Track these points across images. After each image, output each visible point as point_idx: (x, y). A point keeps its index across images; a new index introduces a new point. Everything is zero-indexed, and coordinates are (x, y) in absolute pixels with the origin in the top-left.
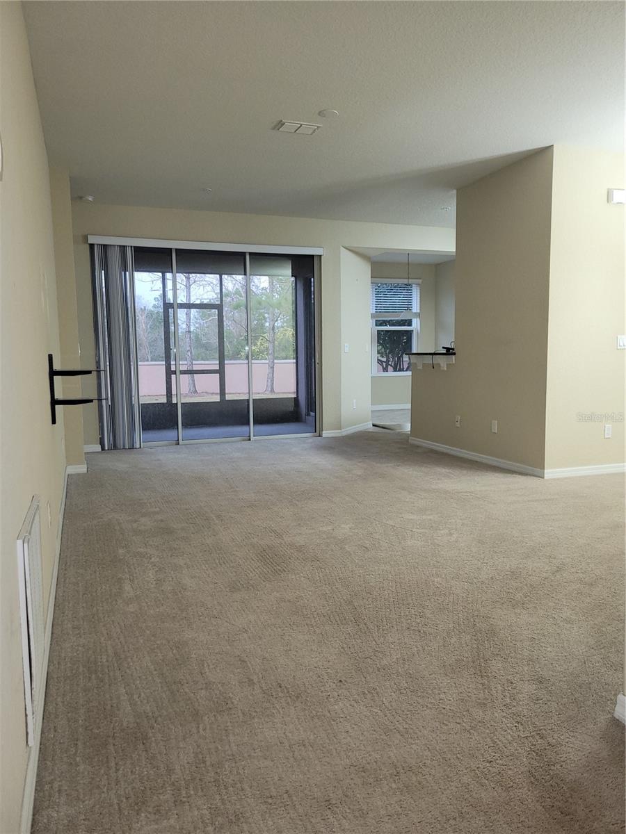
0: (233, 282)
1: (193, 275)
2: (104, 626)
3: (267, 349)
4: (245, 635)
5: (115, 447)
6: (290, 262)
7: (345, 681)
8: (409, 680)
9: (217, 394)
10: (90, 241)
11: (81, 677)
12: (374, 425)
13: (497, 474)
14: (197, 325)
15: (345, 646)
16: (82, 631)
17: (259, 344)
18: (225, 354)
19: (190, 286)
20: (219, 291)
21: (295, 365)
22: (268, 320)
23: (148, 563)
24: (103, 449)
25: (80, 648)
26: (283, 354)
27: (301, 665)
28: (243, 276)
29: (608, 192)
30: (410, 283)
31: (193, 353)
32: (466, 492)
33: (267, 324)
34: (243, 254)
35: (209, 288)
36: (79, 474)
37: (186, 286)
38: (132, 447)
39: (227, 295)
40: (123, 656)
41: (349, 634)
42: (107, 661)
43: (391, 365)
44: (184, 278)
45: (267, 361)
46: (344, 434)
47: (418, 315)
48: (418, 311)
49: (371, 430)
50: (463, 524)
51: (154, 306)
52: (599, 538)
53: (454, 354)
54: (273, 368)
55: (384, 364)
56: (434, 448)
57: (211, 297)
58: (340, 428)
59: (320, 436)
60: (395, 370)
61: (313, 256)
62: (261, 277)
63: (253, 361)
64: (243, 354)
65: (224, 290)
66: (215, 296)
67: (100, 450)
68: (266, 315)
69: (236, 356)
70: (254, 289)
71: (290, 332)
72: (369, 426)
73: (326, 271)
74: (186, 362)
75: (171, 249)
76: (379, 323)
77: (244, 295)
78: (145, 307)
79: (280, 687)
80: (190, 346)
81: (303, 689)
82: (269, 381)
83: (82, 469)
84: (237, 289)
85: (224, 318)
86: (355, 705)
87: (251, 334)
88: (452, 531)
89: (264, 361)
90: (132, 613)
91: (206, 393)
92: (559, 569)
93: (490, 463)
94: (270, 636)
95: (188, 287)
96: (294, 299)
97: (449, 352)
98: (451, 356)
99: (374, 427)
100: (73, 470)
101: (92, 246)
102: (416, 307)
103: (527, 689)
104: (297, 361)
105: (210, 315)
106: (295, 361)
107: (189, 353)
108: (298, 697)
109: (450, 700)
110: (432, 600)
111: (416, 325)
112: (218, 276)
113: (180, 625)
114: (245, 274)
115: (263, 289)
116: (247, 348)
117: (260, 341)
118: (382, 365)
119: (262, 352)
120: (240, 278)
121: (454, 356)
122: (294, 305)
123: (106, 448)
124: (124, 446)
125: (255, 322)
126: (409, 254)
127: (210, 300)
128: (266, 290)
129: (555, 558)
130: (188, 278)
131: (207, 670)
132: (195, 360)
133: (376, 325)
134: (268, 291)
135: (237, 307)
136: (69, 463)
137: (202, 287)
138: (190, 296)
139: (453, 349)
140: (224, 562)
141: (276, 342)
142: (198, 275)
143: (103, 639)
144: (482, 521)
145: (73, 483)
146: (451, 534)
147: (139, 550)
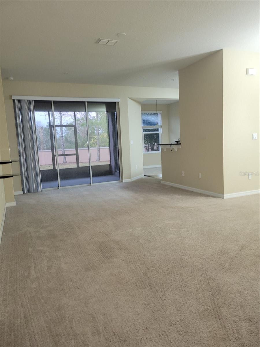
0: (80, 115)
1: (63, 112)
2: (20, 298)
3: (96, 142)
4: (94, 299)
5: (29, 192)
6: (105, 105)
7: (149, 328)
8: (182, 324)
9: (75, 163)
10: (13, 98)
11: (6, 334)
12: (145, 175)
13: (203, 198)
14: (66, 133)
15: (146, 303)
16: (8, 303)
17: (92, 140)
18: (78, 145)
19: (62, 117)
20: (74, 119)
21: (109, 149)
22: (96, 130)
23: (44, 256)
24: (24, 193)
25: (6, 314)
26: (103, 144)
27: (125, 318)
28: (85, 112)
29: (247, 70)
30: (157, 113)
31: (65, 145)
32: (191, 207)
33: (96, 132)
34: (84, 103)
35: (70, 117)
36: (11, 207)
37: (60, 117)
38: (37, 191)
39: (78, 120)
40: (29, 318)
41: (147, 294)
42: (20, 322)
43: (150, 148)
44: (59, 113)
45: (97, 148)
46: (133, 180)
47: (161, 127)
48: (161, 125)
49: (143, 178)
50: (193, 225)
51: (47, 126)
52: (256, 229)
53: (180, 144)
54: (99, 151)
55: (147, 148)
56: (173, 186)
57: (71, 121)
58: (130, 178)
59: (122, 182)
60: (152, 150)
61: (115, 102)
62: (92, 112)
63: (91, 148)
64: (86, 145)
65: (76, 118)
66: (73, 121)
67: (22, 193)
68: (95, 128)
69: (83, 146)
70: (89, 117)
71: (106, 135)
72: (142, 176)
73: (122, 109)
74: (61, 150)
75: (51, 101)
76: (145, 131)
77: (85, 120)
78: (43, 126)
79: (115, 335)
80: (63, 143)
81: (127, 335)
82: (98, 156)
83: (13, 204)
84: (82, 117)
85: (77, 130)
86: (156, 345)
87: (89, 136)
88: (188, 229)
89: (95, 148)
90: (35, 288)
91: (71, 162)
92: (242, 248)
93: (199, 192)
94: (107, 299)
95: (61, 117)
96: (107, 121)
97: (178, 143)
98: (179, 145)
99: (145, 176)
100: (9, 205)
101: (14, 100)
102: (160, 123)
103: (244, 326)
104: (110, 147)
105: (71, 129)
106: (109, 147)
107: (63, 146)
108: (124, 341)
109: (206, 337)
110: (186, 270)
111: (160, 131)
112: (74, 112)
113: (60, 295)
114: (85, 111)
115: (93, 117)
116: (88, 142)
117: (93, 139)
118: (146, 149)
119: (94, 144)
120: (83, 113)
121: (180, 145)
122: (108, 124)
123: (25, 192)
124: (34, 191)
125: (91, 131)
126: (156, 100)
127: (71, 122)
128: (95, 117)
129: (239, 242)
130: (61, 114)
131: (74, 325)
132: (66, 149)
133: (143, 132)
134: (96, 118)
135: (82, 125)
136: (7, 202)
137: (67, 117)
138: (62, 121)
139: (180, 142)
140: (81, 253)
141: (100, 140)
142: (65, 112)
143: (18, 307)
144: (201, 223)
145: (9, 211)
146: (188, 231)
147: (39, 248)
